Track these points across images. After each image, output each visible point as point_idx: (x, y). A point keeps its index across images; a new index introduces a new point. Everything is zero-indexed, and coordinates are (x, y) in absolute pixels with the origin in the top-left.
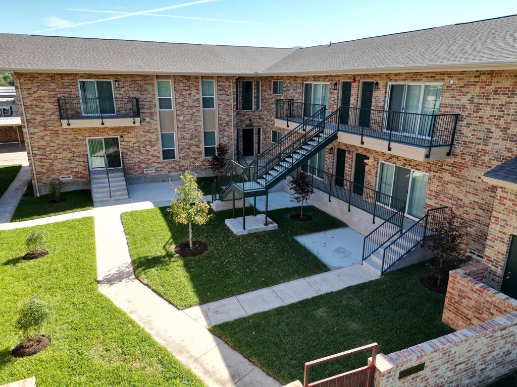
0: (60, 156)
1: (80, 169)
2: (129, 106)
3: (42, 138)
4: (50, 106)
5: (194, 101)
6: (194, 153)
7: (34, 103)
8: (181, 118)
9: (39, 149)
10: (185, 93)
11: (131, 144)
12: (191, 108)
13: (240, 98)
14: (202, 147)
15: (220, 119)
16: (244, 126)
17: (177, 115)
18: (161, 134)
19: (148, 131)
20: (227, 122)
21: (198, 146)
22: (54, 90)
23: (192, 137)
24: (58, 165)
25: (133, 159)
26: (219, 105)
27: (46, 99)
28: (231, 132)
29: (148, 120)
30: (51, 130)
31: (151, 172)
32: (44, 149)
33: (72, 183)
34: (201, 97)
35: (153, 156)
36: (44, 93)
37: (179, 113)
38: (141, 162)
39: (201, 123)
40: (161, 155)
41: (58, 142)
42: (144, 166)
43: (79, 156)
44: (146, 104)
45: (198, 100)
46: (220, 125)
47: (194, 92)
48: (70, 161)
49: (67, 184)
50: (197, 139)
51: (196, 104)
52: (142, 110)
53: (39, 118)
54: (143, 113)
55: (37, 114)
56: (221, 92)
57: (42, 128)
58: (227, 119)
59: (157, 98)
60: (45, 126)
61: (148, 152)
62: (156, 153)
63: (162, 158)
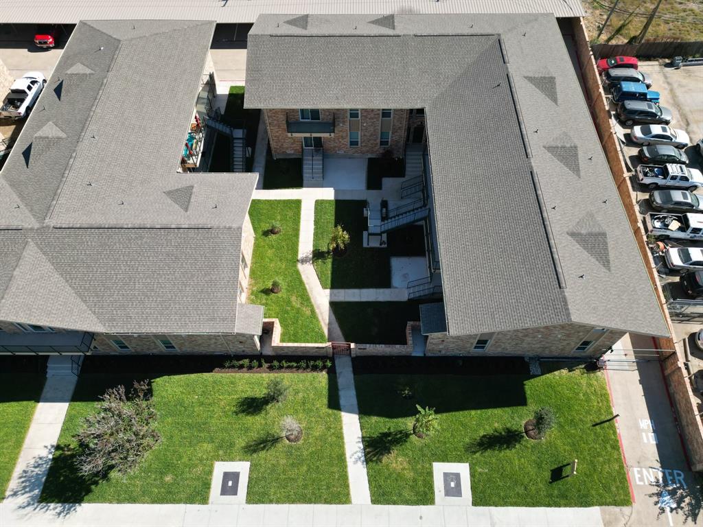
0: (287, 141)
1: (298, 148)
3: (277, 132)
4: (282, 116)
6: (372, 144)
7: (273, 115)
8: (365, 125)
9: (275, 137)
12: (372, 119)
14: (379, 141)
15: (394, 125)
17: (362, 122)
18: (350, 133)
19: (341, 131)
20: (399, 127)
21: (375, 140)
23: (372, 135)
24: (285, 145)
25: (330, 145)
26: (394, 117)
27: (280, 113)
28: (403, 133)
29: (341, 125)
30: (282, 128)
31: (341, 152)
32: (278, 137)
33: (293, 154)
34: (380, 112)
35: (343, 144)
38: (335, 147)
39: (379, 128)
42: (337, 149)
43: (298, 142)
44: (341, 116)
45: (378, 114)
46: (394, 128)
48: (292, 144)
49: (290, 154)
50: (375, 136)
51: (376, 116)
52: (337, 120)
53: (275, 122)
55: (275, 120)
57: (277, 127)
58: (400, 125)
59: (349, 112)
61: (340, 142)
62: (345, 142)
63: (349, 145)
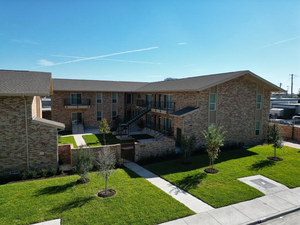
1: (68, 123)
2: (87, 102)
3: (57, 112)
4: (61, 101)
5: (109, 100)
7: (56, 100)
9: (55, 115)
10: (106, 98)
11: (86, 115)
12: (108, 103)
13: (126, 99)
14: (112, 116)
15: (118, 107)
16: (128, 109)
17: (103, 105)
18: (97, 112)
19: (93, 110)
20: (121, 108)
21: (110, 116)
22: (63, 96)
23: (108, 113)
25: (86, 120)
26: (118, 102)
27: (60, 99)
28: (123, 111)
29: (93, 106)
30: (60, 109)
31: (92, 125)
32: (57, 116)
34: (112, 99)
36: (59, 97)
37: (104, 104)
38: (89, 121)
39: (112, 108)
40: (96, 119)
41: (62, 113)
42: (90, 123)
43: (68, 119)
44: (93, 101)
45: (111, 100)
46: (119, 109)
47: (109, 97)
48: (65, 120)
50: (110, 114)
52: (91, 103)
53: (57, 105)
54: (91, 104)
55: (56, 104)
56: (119, 98)
57: (57, 109)
58: (121, 107)
59: (96, 99)
60: (58, 108)
61: (92, 118)
62: (95, 118)
63: (97, 120)
